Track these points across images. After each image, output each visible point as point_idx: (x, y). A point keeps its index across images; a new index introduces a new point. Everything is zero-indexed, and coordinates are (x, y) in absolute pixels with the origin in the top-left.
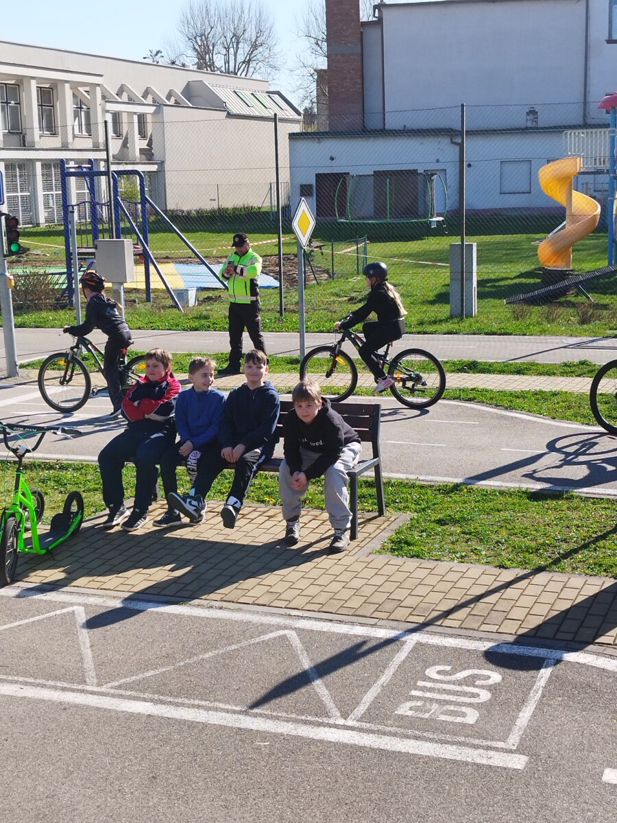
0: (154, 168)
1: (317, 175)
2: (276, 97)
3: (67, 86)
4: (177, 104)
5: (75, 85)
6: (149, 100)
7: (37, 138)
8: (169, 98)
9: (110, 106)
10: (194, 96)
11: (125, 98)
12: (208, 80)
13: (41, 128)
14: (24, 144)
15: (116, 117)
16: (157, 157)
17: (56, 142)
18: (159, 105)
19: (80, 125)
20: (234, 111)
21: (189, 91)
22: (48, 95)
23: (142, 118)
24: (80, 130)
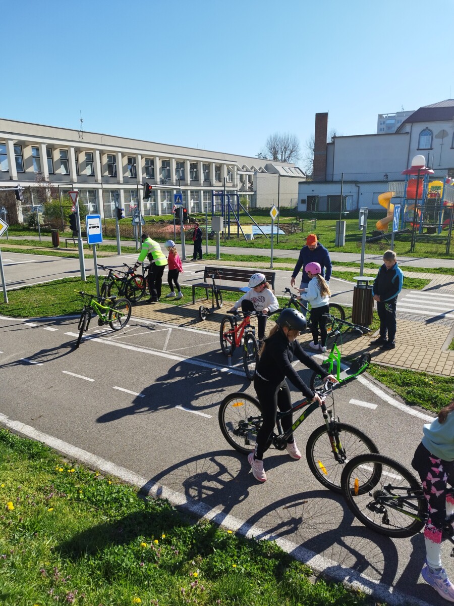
0: (253, 193)
1: (308, 197)
2: (297, 169)
3: (225, 165)
4: (262, 172)
5: (227, 165)
6: (253, 170)
7: (214, 183)
8: (259, 169)
9: (239, 172)
10: (269, 169)
11: (245, 169)
12: (274, 164)
13: (216, 179)
14: (210, 185)
15: (241, 176)
16: (254, 190)
17: (221, 184)
18: (256, 172)
19: (229, 178)
20: (282, 174)
21: (267, 167)
22: (219, 168)
23: (250, 176)
24: (229, 180)
